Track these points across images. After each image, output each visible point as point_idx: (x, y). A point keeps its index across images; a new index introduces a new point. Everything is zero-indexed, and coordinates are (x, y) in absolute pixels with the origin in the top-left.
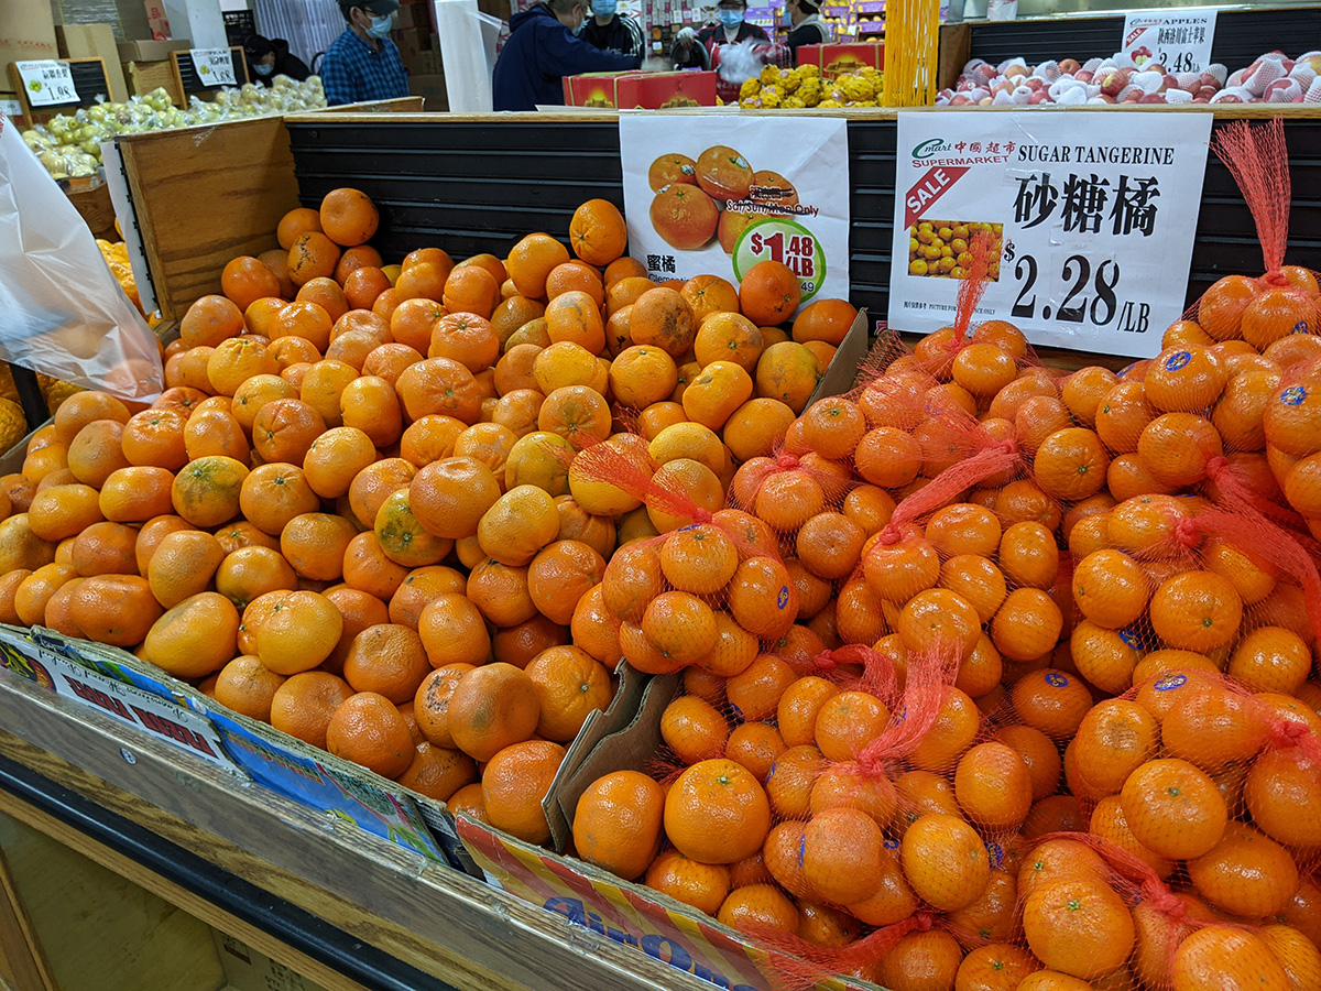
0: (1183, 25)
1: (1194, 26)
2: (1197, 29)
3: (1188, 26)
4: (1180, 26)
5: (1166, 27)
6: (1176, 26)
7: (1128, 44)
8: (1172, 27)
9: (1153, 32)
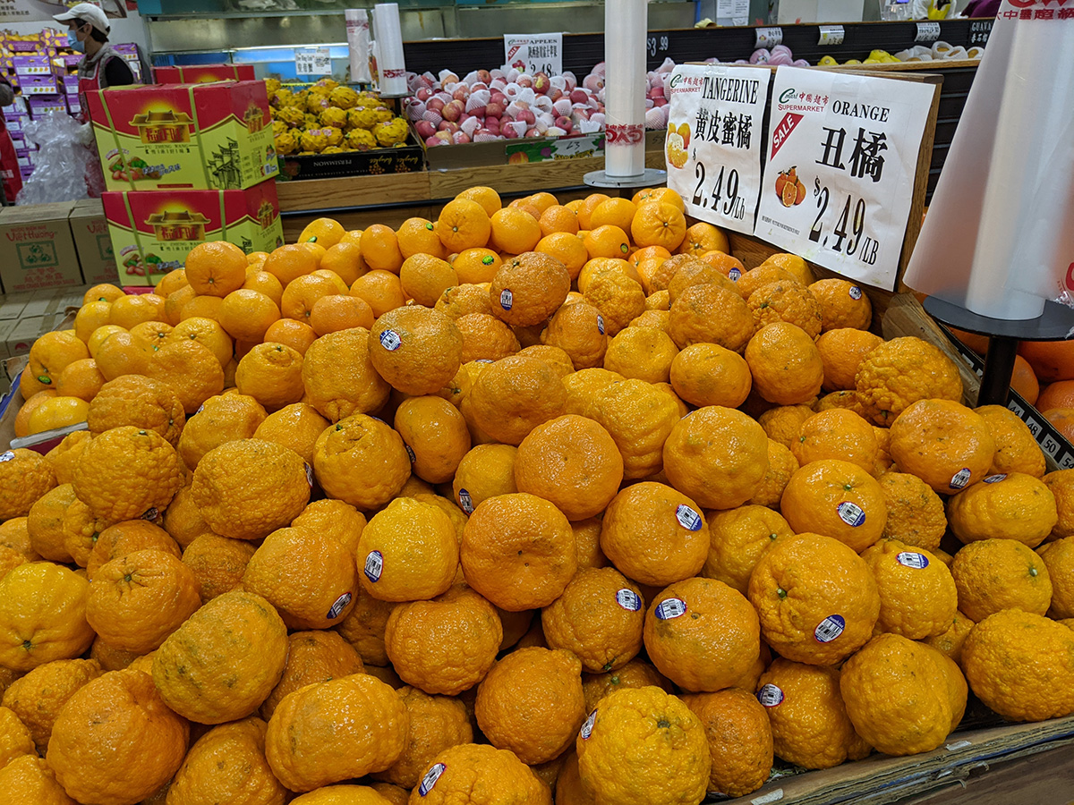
0: (543, 44)
1: (550, 45)
2: (551, 47)
3: (546, 45)
4: (540, 45)
5: (532, 46)
6: (538, 45)
7: (509, 58)
8: (536, 45)
9: (524, 49)
